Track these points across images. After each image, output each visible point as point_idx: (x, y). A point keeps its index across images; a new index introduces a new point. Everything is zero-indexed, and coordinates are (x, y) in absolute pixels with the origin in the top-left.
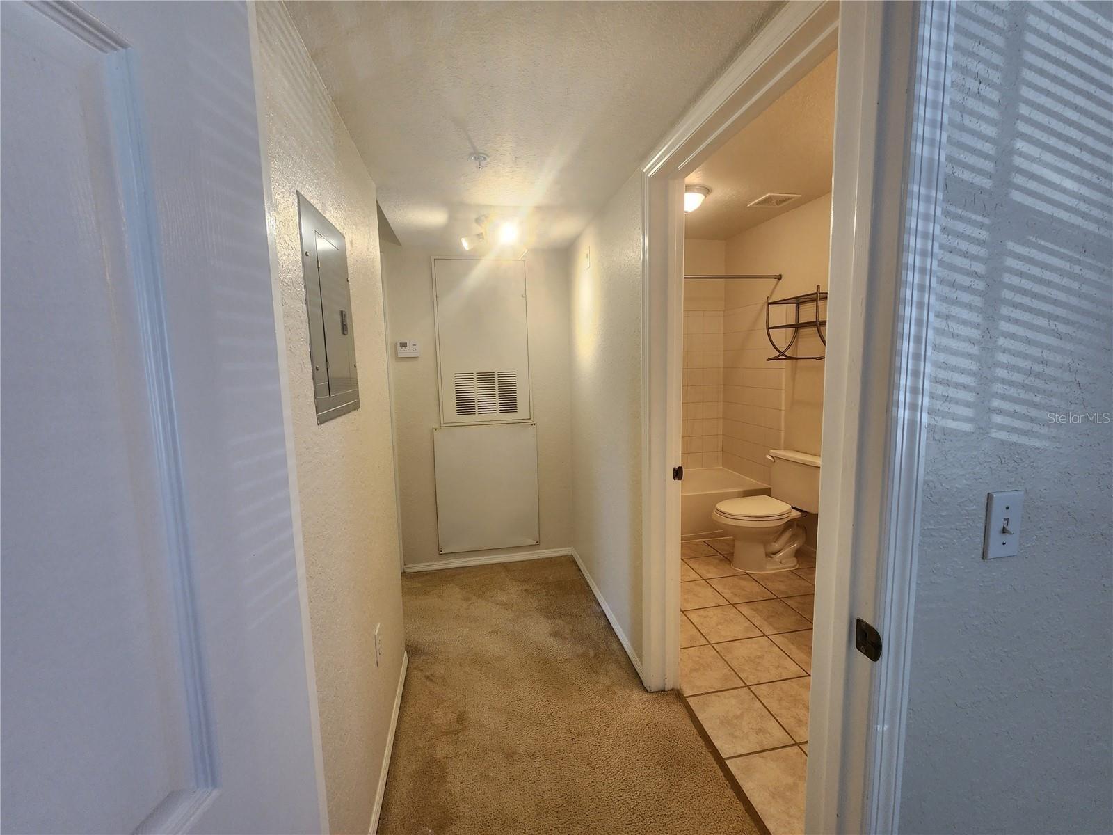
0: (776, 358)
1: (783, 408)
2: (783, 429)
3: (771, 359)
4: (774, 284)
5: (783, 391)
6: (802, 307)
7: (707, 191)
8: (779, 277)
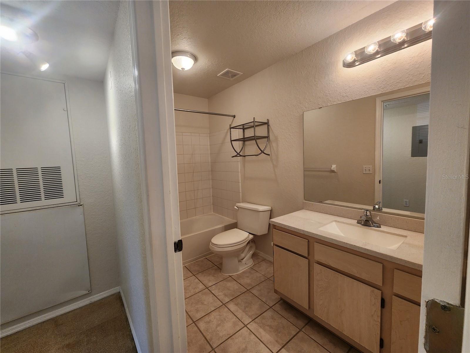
0: (236, 156)
1: (240, 181)
2: (241, 192)
3: (233, 157)
4: (232, 119)
5: (240, 173)
6: (246, 131)
7: (195, 58)
8: (234, 117)
